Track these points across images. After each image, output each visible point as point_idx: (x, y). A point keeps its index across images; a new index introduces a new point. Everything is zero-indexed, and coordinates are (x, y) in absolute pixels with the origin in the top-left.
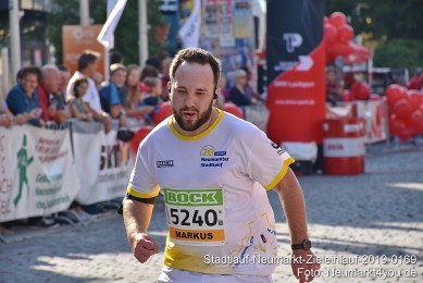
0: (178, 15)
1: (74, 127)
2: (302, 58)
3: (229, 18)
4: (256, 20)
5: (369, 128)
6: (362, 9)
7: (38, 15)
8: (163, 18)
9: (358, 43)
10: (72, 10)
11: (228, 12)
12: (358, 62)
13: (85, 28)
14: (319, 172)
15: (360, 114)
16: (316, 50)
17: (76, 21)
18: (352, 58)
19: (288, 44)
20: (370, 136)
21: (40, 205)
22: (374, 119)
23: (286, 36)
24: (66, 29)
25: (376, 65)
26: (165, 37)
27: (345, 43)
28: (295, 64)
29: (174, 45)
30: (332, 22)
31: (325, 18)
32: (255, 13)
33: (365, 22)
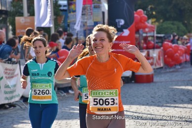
0: (68, 11)
1: (21, 63)
2: (125, 30)
3: (91, 12)
4: (103, 13)
5: (155, 62)
6: (151, 8)
7: (4, 12)
8: (61, 13)
9: (149, 23)
10: (20, 10)
11: (91, 10)
12: (150, 32)
13: (25, 18)
14: (133, 82)
15: (151, 56)
16: (131, 27)
17: (21, 14)
18: (147, 30)
19: (118, 24)
20: (156, 65)
21: (7, 98)
22: (157, 57)
23: (117, 20)
24: (17, 18)
25: (158, 33)
26: (62, 22)
27: (144, 23)
28: (121, 33)
29: (66, 25)
30: (137, 14)
31: (135, 12)
32: (103, 10)
33: (152, 14)
